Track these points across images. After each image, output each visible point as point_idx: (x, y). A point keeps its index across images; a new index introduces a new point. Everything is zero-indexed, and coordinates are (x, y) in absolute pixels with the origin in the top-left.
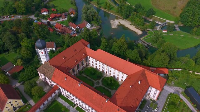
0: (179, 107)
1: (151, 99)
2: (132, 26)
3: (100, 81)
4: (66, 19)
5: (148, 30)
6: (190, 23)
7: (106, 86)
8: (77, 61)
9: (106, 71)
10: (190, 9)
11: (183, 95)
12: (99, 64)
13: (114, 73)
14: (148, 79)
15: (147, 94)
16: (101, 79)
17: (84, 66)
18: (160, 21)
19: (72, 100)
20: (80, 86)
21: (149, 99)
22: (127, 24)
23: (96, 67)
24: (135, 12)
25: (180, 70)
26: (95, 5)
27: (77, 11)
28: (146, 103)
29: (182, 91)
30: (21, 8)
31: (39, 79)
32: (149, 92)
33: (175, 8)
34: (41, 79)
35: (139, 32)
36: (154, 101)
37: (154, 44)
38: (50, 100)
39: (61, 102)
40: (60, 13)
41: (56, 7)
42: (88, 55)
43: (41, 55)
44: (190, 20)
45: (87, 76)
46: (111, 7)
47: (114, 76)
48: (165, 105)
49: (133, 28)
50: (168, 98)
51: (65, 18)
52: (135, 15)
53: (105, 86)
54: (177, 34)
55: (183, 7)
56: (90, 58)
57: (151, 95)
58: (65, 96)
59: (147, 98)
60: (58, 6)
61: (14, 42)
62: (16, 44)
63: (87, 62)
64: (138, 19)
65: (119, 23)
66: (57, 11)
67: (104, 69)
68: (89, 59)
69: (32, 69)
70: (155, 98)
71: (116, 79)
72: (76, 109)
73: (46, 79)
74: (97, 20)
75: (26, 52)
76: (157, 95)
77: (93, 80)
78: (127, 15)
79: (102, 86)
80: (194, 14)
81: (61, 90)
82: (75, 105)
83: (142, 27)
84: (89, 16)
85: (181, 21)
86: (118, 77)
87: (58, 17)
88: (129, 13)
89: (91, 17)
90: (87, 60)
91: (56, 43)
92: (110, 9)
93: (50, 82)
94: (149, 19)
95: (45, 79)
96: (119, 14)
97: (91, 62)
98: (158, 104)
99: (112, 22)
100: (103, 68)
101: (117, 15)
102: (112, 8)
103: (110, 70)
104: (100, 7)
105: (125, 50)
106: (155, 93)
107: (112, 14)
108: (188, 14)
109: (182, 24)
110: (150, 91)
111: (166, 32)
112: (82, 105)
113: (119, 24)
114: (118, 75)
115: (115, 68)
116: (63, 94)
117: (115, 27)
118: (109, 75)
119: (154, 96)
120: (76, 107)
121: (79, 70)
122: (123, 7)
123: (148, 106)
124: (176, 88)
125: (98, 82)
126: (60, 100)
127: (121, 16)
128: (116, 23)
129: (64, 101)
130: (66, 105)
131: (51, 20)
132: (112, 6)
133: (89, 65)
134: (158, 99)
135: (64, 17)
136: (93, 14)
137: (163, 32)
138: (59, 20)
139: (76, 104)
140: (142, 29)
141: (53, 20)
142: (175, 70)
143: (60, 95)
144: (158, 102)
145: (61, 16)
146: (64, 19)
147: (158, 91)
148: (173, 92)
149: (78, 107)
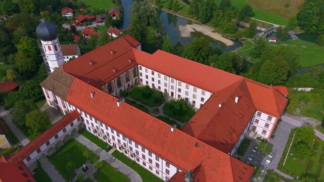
0: (315, 151)
1: (259, 138)
2: (217, 33)
3: (161, 108)
4: (104, 23)
5: (244, 40)
6: (315, 28)
7: (171, 116)
8: (117, 71)
9: (172, 91)
10: (314, 4)
11: (320, 131)
12: (159, 79)
13: (187, 93)
14: (252, 96)
15: (250, 129)
16: (163, 105)
17: (131, 85)
18: (264, 25)
19: (105, 137)
20: (120, 105)
21: (255, 138)
22: (207, 30)
23: (153, 85)
24: (221, 11)
25: (309, 89)
26: (153, 4)
27: (122, 12)
28: (249, 144)
29: (317, 124)
30: (26, 4)
31: (45, 105)
32: (255, 124)
33: (287, 6)
34: (49, 104)
35: (229, 43)
36: (264, 141)
37: (255, 60)
38: (61, 137)
39: (84, 144)
40: (94, 14)
41: (88, 7)
42: (138, 62)
43: (47, 52)
44: (315, 21)
45: (136, 99)
46: (179, 7)
47: (187, 99)
48: (287, 147)
49: (217, 37)
50: (291, 136)
51: (102, 22)
52: (221, 15)
53: (169, 115)
54: (295, 44)
55: (301, 4)
56: (141, 69)
57: (259, 131)
58: (92, 132)
59: (251, 135)
60: (91, 6)
61: (4, 44)
62: (8, 47)
63: (137, 77)
64: (226, 21)
65: (194, 29)
66: (89, 12)
67: (167, 88)
68: (140, 71)
69: (32, 85)
70: (267, 136)
71: (190, 105)
72: (112, 154)
73: (57, 103)
74: (156, 23)
75: (24, 59)
76: (271, 127)
77: (147, 107)
78: (207, 16)
79: (163, 115)
80: (322, 11)
81: (85, 118)
82: (111, 148)
83: (233, 35)
84: (142, 16)
85: (300, 26)
86: (194, 100)
87: (90, 21)
88: (211, 13)
89: (146, 18)
90: (136, 74)
91: (81, 48)
92: (178, 9)
93: (64, 107)
94: (244, 24)
95: (56, 101)
96: (194, 16)
97: (143, 78)
98: (272, 145)
99: (181, 28)
100: (166, 85)
101: (190, 18)
102: (181, 9)
103: (178, 87)
104: (162, 7)
105: (207, 56)
106: (267, 125)
107: (182, 17)
108: (310, 12)
109: (301, 29)
110: (257, 121)
111: (275, 41)
112: (125, 145)
113: (193, 31)
114: (194, 96)
115: (189, 82)
116: (88, 129)
117: (187, 36)
118: (177, 98)
119: (264, 132)
120: (112, 151)
121: (121, 90)
122: (200, 4)
123: (255, 149)
124: (305, 119)
125: (157, 110)
126: (82, 140)
127: (197, 20)
128: (188, 29)
129: (89, 141)
130: (94, 147)
131: (78, 24)
132: (181, 6)
133: (139, 83)
134: (272, 136)
135: (100, 20)
136: (148, 13)
137: (270, 41)
138: (92, 26)
139: (112, 145)
140: (233, 38)
141: (82, 25)
142: (300, 89)
143: (82, 130)
144: (273, 143)
145: (95, 19)
146: (100, 24)
147: (274, 119)
148: (299, 126)
149: (117, 151)
